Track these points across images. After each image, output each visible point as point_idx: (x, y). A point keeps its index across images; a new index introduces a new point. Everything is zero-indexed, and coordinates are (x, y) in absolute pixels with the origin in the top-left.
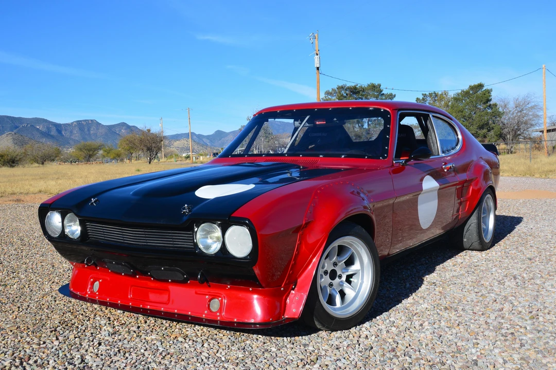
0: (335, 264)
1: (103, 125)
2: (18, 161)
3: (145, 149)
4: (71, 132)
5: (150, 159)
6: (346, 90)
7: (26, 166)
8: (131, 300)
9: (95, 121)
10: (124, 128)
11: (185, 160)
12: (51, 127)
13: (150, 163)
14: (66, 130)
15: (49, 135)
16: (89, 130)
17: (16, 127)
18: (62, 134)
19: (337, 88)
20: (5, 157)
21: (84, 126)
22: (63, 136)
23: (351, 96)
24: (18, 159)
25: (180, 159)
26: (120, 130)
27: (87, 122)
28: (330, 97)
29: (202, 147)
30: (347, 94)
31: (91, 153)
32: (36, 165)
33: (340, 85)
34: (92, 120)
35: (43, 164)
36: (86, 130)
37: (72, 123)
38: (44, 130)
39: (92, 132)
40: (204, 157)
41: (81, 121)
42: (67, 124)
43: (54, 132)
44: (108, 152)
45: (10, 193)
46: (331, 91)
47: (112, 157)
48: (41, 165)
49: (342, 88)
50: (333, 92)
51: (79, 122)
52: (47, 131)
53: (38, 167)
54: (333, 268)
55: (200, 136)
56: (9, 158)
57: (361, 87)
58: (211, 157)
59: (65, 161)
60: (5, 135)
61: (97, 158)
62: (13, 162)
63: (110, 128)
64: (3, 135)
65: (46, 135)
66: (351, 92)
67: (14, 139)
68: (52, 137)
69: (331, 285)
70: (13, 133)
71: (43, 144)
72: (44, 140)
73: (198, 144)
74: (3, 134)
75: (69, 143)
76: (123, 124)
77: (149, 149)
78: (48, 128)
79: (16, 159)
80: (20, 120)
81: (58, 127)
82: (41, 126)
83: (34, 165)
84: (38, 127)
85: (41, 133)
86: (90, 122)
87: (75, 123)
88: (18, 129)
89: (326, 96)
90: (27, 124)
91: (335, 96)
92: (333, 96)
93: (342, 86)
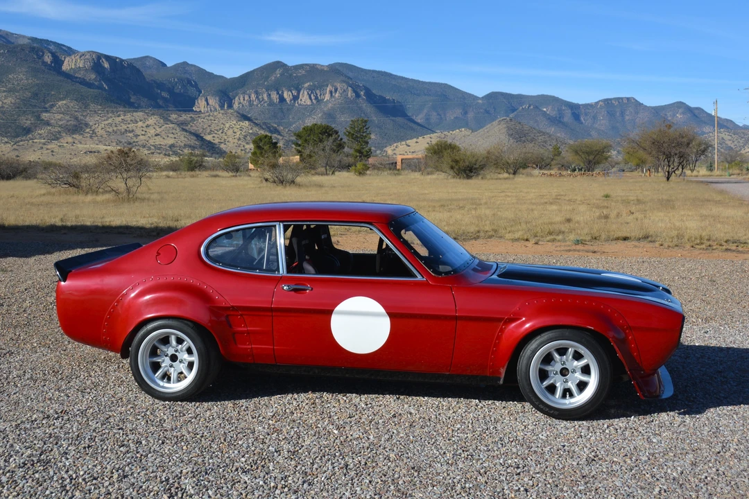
1: (646, 107)
3: (661, 157)
4: (595, 118)
5: (669, 172)
7: (488, 177)
9: (634, 99)
10: (680, 111)
12: (564, 110)
13: (668, 179)
14: (586, 115)
15: (560, 122)
16: (622, 114)
17: (514, 110)
18: (580, 120)
20: (461, 164)
21: (616, 108)
22: (582, 123)
24: (477, 166)
26: (674, 115)
27: (620, 101)
31: (591, 157)
32: (506, 175)
34: (628, 99)
35: (514, 173)
36: (618, 114)
37: (597, 103)
38: (553, 114)
39: (627, 118)
41: (611, 100)
42: (588, 104)
43: (568, 117)
51: (607, 102)
52: (558, 116)
53: (506, 178)
56: (466, 164)
60: (497, 122)
62: (471, 171)
63: (657, 110)
64: (494, 123)
65: (557, 121)
67: (509, 128)
68: (565, 125)
70: (508, 119)
74: (494, 120)
75: (591, 136)
76: (680, 105)
77: (668, 156)
78: (560, 111)
79: (475, 166)
80: (520, 98)
81: (575, 109)
82: (550, 108)
83: (501, 176)
84: (545, 109)
85: (549, 119)
86: (625, 101)
87: (601, 103)
88: (515, 113)
90: (530, 105)
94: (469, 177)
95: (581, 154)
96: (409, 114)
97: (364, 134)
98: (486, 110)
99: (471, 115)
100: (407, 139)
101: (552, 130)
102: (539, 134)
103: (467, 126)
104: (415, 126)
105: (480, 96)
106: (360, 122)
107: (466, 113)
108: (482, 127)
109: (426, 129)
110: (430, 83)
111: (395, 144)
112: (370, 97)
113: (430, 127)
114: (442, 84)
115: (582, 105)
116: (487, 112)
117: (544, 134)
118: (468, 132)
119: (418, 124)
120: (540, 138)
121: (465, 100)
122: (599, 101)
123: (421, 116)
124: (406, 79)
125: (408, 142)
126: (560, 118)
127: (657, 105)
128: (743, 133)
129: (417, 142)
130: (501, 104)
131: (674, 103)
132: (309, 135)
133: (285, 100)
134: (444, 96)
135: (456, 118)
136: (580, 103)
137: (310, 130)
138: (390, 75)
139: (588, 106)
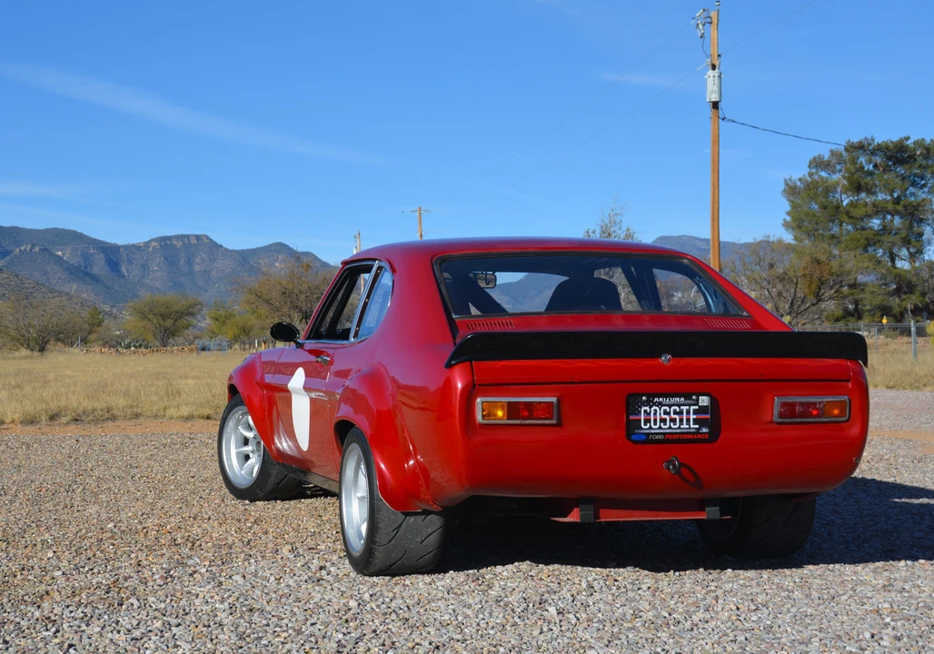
1: (227, 250)
4: (145, 267)
6: (873, 153)
9: (207, 237)
10: (280, 257)
12: (92, 255)
14: (130, 263)
15: (88, 274)
16: (190, 262)
17: (4, 253)
18: (120, 272)
19: (846, 150)
21: (180, 252)
22: (123, 276)
23: (886, 169)
26: (271, 264)
27: (186, 240)
28: (823, 174)
30: (876, 166)
31: (169, 323)
32: (28, 353)
33: (856, 139)
34: (198, 237)
35: (42, 350)
36: (182, 262)
37: (147, 244)
38: (75, 261)
39: (197, 268)
41: (170, 238)
42: (133, 246)
43: (99, 267)
46: (827, 156)
47: (230, 334)
48: (36, 353)
49: (861, 147)
50: (834, 161)
51: (164, 241)
52: (82, 264)
57: (920, 143)
63: (245, 257)
65: (81, 273)
66: (889, 158)
68: (95, 279)
71: (70, 298)
72: (75, 286)
75: (138, 296)
76: (280, 248)
78: (85, 255)
80: (16, 233)
81: (112, 255)
82: (68, 250)
84: (60, 253)
85: (67, 269)
86: (194, 241)
87: (154, 244)
88: (9, 258)
89: (814, 171)
90: (33, 246)
91: (840, 171)
92: (834, 172)
93: (860, 142)
95: (151, 317)
101: (73, 288)
102: (51, 295)
115: (123, 246)
117: (60, 293)
122: (152, 240)
126: (86, 267)
127: (245, 248)
131: (271, 246)
136: (120, 244)
139: (133, 249)
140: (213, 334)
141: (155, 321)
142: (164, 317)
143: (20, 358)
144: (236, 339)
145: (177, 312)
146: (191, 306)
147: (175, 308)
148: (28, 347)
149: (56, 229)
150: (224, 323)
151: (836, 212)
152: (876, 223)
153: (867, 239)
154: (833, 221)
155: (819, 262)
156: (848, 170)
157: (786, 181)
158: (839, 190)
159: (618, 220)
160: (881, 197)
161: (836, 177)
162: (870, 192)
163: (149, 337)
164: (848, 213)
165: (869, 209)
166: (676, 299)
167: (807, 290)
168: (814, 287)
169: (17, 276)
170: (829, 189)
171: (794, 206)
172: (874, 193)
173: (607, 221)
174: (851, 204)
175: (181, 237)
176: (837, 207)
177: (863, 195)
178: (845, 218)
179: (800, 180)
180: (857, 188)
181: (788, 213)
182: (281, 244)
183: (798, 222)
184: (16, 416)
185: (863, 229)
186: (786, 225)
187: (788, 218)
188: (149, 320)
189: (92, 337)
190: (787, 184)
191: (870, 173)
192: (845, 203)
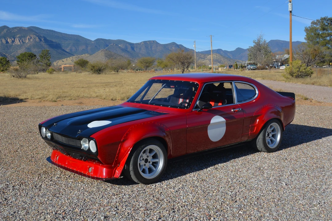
0: (148, 157)
1: (160, 44)
2: (102, 70)
3: (180, 64)
4: (140, 49)
5: (183, 70)
6: (327, 20)
7: (107, 73)
8: (66, 165)
9: (156, 41)
10: (174, 46)
11: (209, 70)
12: (128, 46)
13: (183, 73)
14: (137, 48)
15: (126, 51)
16: (151, 47)
17: (107, 46)
18: (134, 50)
19: (321, 19)
20: (95, 68)
21: (149, 45)
22: (135, 51)
24: (103, 69)
25: (205, 69)
26: (171, 48)
27: (150, 42)
28: (315, 26)
29: (227, 59)
30: (328, 24)
32: (114, 72)
33: (323, 17)
34: (153, 41)
35: (117, 72)
36: (149, 47)
37: (141, 43)
38: (123, 47)
39: (153, 49)
40: (222, 68)
43: (129, 49)
44: (161, 63)
45: (81, 96)
46: (316, 21)
47: (162, 66)
48: (116, 73)
50: (318, 22)
51: (145, 42)
52: (125, 48)
53: (115, 74)
54: (147, 158)
55: (226, 52)
56: (97, 68)
58: (227, 68)
59: (133, 69)
61: (154, 67)
62: (100, 71)
63: (165, 46)
64: (99, 51)
65: (125, 50)
67: (105, 54)
68: (128, 52)
69: (145, 165)
70: (105, 50)
71: (122, 57)
73: (224, 57)
77: (183, 63)
78: (126, 46)
79: (102, 69)
80: (109, 41)
81: (132, 46)
82: (122, 45)
83: (112, 73)
84: (120, 46)
85: (122, 49)
89: (312, 25)
90: (113, 44)
91: (319, 25)
92: (317, 25)
93: (324, 18)
94: (99, 73)
95: (143, 63)
96: (63, 48)
97: (48, 56)
98: (95, 46)
99: (89, 48)
100: (63, 59)
101: (123, 54)
103: (87, 53)
104: (66, 53)
105: (93, 40)
106: (46, 51)
107: (87, 47)
108: (94, 53)
109: (70, 54)
110: (72, 35)
111: (57, 61)
112: (46, 41)
113: (72, 53)
114: (77, 35)
115: (135, 44)
116: (96, 47)
117: (120, 56)
118: (88, 55)
119: (67, 52)
120: (118, 57)
121: (87, 42)
123: (68, 49)
124: (61, 33)
125: (63, 60)
128: (198, 55)
129: (67, 60)
130: (102, 44)
131: (171, 43)
132: (23, 57)
133: (8, 42)
134: (78, 40)
135: (83, 49)
137: (23, 55)
138: (54, 32)
139: (137, 44)
140: (158, 66)
141: (144, 64)
142: (146, 63)
143: (113, 74)
144: (164, 68)
145: (150, 62)
146: (153, 60)
147: (149, 61)
148: (114, 71)
149: (119, 40)
150: (161, 64)
151: (318, 35)
152: (328, 38)
153: (326, 42)
154: (317, 38)
155: (315, 50)
156: (321, 25)
157: (305, 27)
158: (319, 30)
159: (262, 37)
160: (330, 31)
161: (318, 26)
162: (327, 30)
163: (143, 67)
164: (321, 36)
165: (327, 35)
166: (277, 57)
167: (312, 57)
168: (314, 57)
169: (110, 51)
170: (316, 30)
171: (307, 34)
172: (328, 31)
173: (259, 38)
174: (322, 33)
175: (149, 41)
176: (318, 34)
177: (325, 31)
178: (321, 37)
179: (309, 27)
180: (324, 29)
181: (306, 36)
182: (174, 42)
183: (308, 38)
184: (119, 98)
185: (325, 40)
186: (305, 39)
187: (306, 37)
188: (143, 64)
189: (129, 67)
190: (305, 28)
191: (327, 26)
192: (320, 33)
